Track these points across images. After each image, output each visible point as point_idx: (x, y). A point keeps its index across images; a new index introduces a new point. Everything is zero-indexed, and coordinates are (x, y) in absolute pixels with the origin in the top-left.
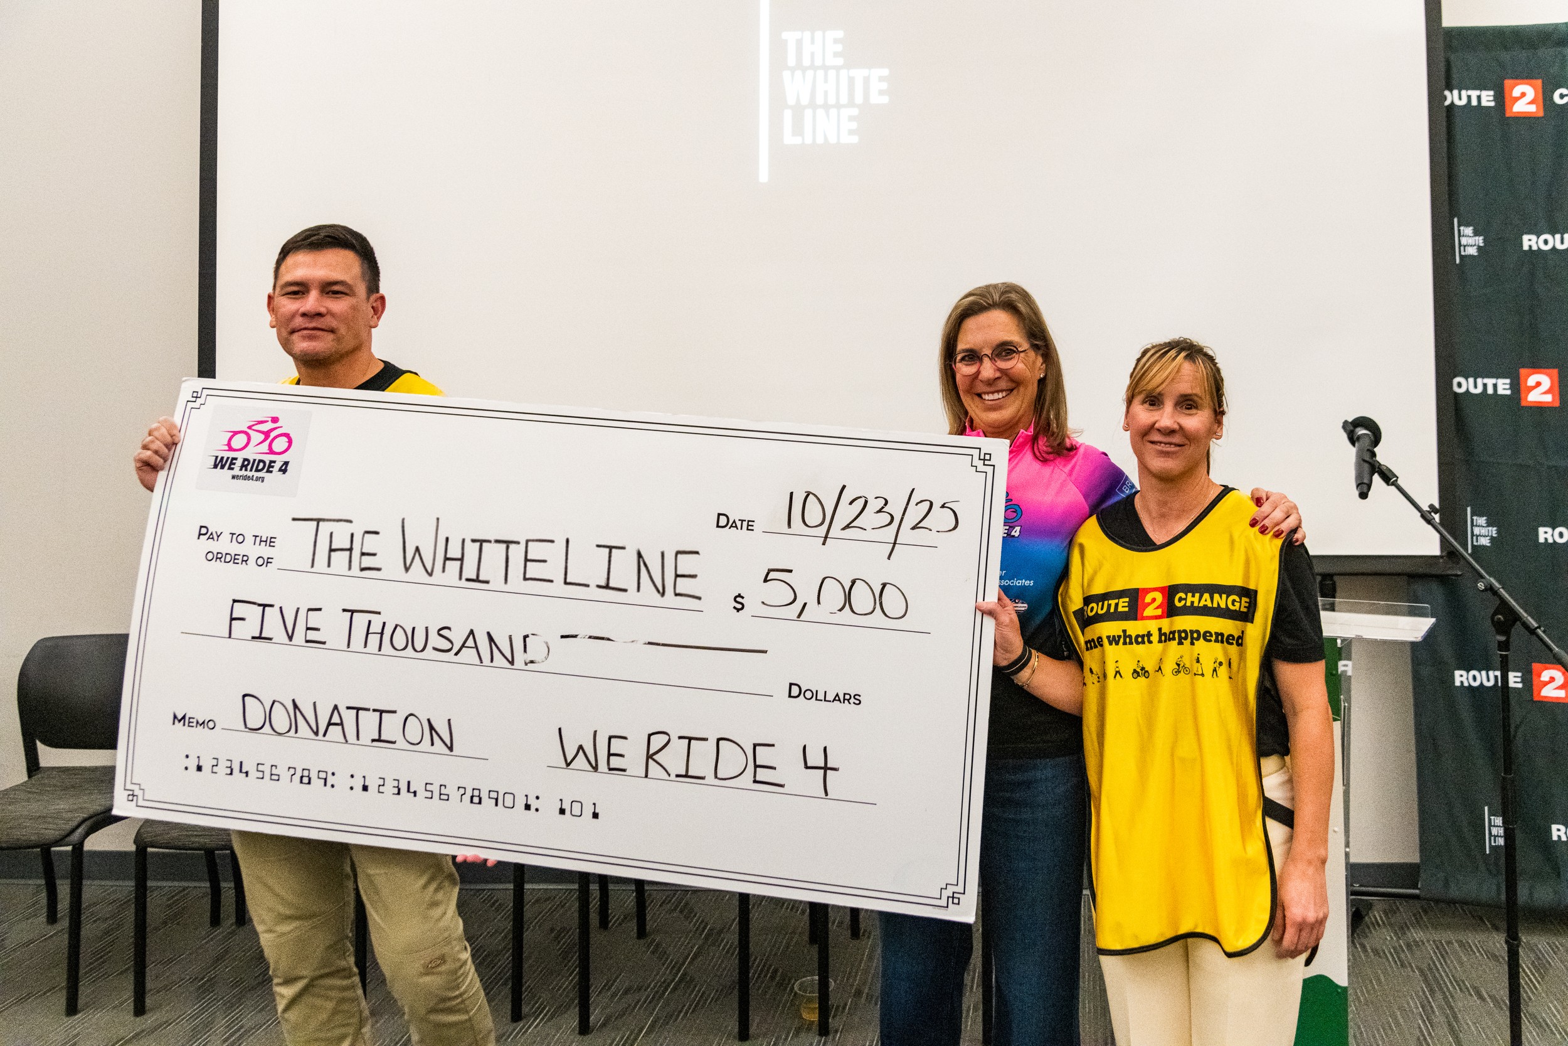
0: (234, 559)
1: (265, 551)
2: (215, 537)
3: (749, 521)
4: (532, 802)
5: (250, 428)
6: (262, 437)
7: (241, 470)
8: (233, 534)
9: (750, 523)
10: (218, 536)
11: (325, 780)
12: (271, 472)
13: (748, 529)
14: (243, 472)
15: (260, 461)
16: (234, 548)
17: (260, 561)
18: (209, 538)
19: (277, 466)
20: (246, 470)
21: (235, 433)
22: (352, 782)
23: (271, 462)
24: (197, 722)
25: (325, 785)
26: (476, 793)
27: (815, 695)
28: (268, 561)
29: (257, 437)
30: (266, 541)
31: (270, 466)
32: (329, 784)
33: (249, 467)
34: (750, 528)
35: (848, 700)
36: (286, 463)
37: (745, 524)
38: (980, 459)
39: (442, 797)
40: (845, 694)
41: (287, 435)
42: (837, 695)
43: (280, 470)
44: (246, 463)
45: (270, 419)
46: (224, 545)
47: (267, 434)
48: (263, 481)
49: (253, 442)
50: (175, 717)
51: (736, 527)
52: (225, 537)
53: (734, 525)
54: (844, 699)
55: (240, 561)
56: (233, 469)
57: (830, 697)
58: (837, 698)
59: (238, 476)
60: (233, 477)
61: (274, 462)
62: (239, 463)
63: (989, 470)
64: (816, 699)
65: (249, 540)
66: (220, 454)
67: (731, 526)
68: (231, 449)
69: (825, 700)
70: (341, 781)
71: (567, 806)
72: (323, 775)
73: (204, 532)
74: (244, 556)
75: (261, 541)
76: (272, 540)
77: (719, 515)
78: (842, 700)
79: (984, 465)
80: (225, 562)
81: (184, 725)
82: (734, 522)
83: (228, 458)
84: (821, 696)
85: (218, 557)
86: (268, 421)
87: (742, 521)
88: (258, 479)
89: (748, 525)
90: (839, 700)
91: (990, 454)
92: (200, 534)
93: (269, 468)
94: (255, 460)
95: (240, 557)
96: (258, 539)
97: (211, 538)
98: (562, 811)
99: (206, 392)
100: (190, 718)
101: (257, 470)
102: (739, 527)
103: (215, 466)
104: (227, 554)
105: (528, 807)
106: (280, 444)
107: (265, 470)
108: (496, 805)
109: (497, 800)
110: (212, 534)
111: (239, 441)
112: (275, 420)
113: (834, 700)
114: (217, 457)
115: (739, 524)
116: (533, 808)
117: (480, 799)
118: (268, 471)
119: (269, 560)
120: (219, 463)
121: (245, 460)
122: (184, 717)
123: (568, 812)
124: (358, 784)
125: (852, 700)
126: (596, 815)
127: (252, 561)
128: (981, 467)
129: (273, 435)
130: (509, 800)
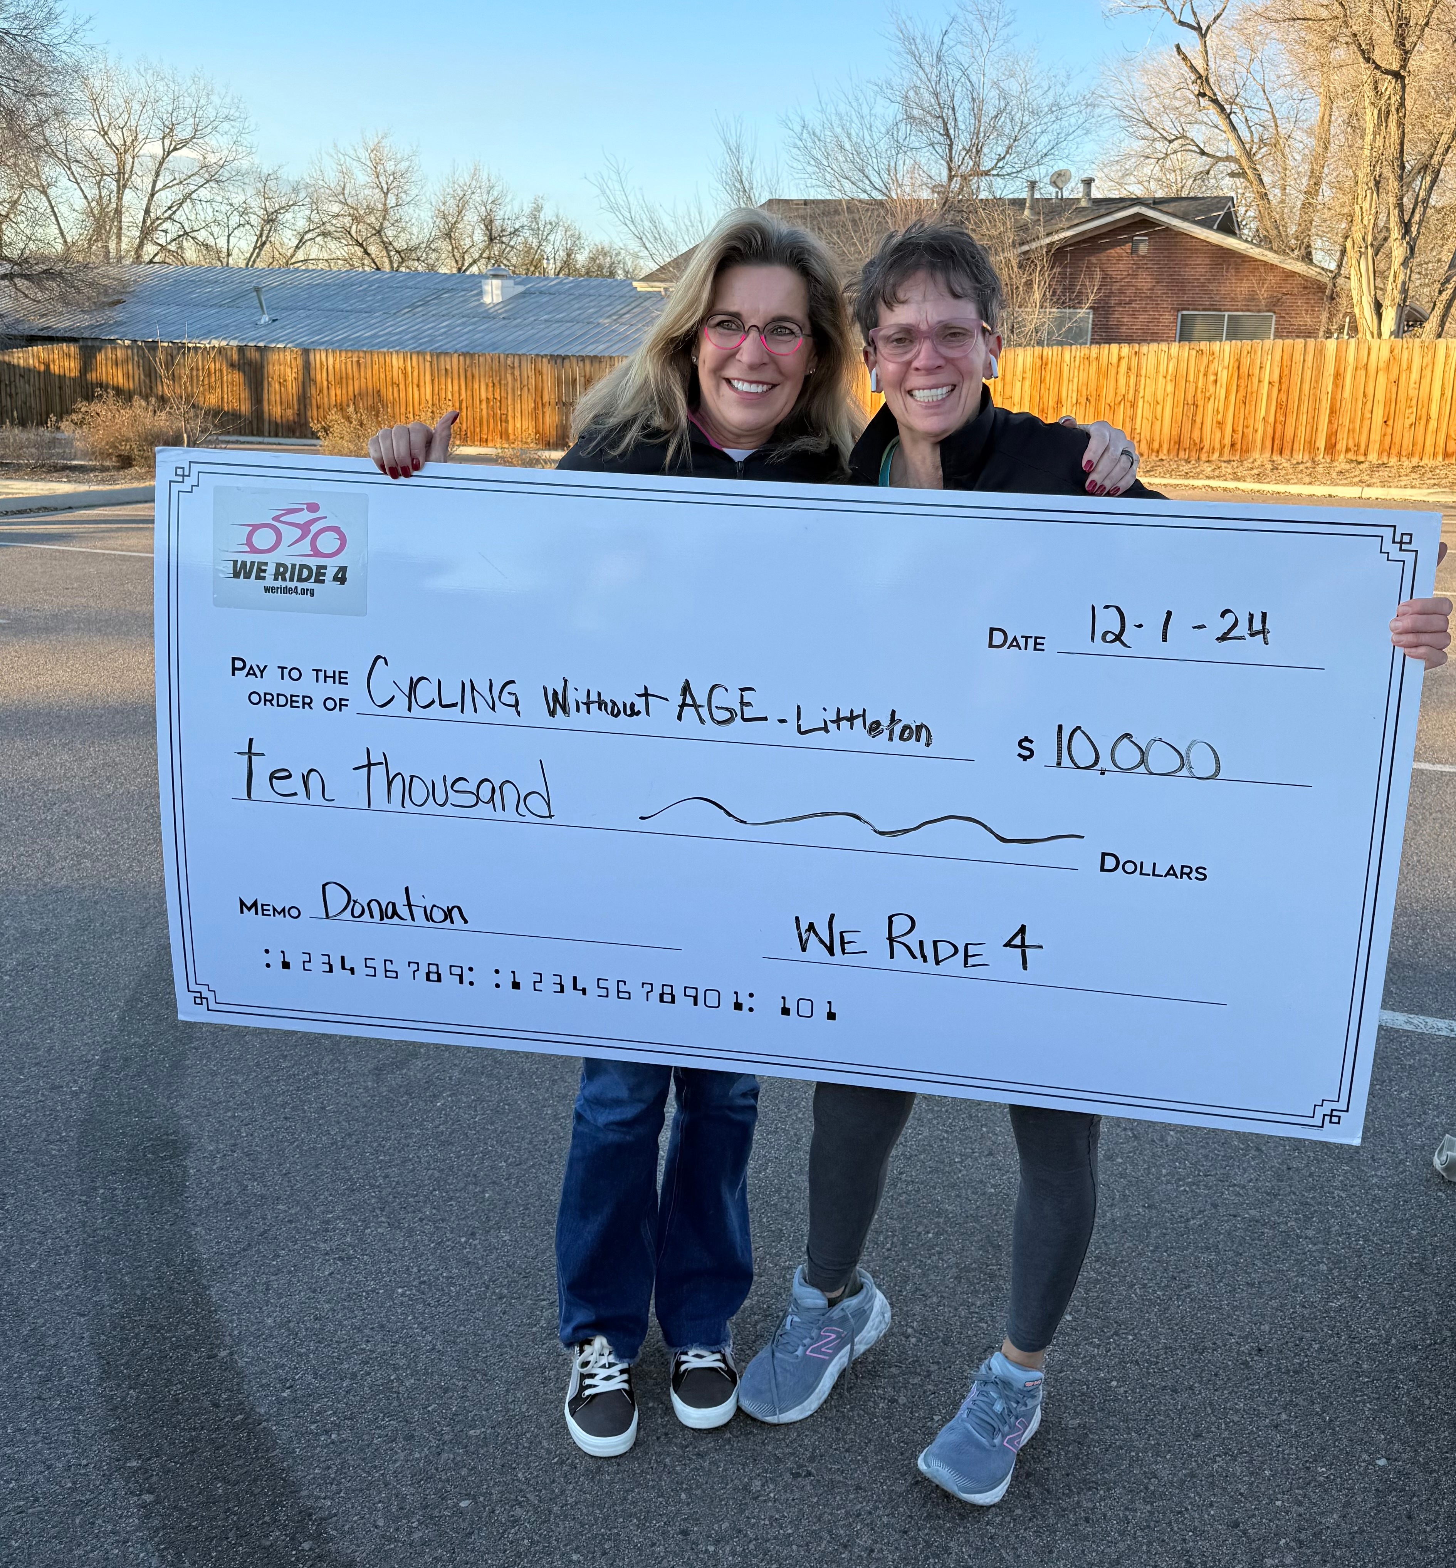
0: (291, 701)
1: (336, 691)
2: (258, 673)
3: (1036, 638)
4: (743, 999)
5: (277, 519)
6: (299, 532)
7: (276, 579)
8: (283, 668)
9: (1039, 641)
10: (262, 672)
11: (461, 976)
12: (323, 582)
13: (1035, 649)
14: (280, 583)
15: (302, 567)
16: (288, 688)
17: (330, 704)
18: (248, 674)
19: (330, 573)
20: (284, 579)
21: (256, 527)
22: (497, 979)
23: (319, 568)
24: (274, 909)
25: (461, 982)
26: (667, 990)
27: (1139, 868)
28: (341, 704)
29: (290, 534)
30: (334, 677)
31: (319, 574)
32: (466, 981)
33: (288, 576)
34: (1038, 647)
35: (1188, 875)
36: (343, 569)
37: (1031, 642)
38: (1394, 542)
39: (621, 995)
40: (1183, 867)
41: (336, 529)
42: (1172, 868)
43: (335, 578)
44: (282, 569)
45: (305, 506)
46: (271, 683)
47: (305, 528)
48: (312, 595)
49: (286, 541)
50: (242, 903)
51: (1018, 646)
52: (272, 673)
53: (1015, 644)
54: (1182, 873)
55: (300, 704)
56: (264, 578)
57: (1161, 870)
58: (1171, 872)
59: (273, 588)
60: (267, 590)
61: (325, 567)
62: (271, 569)
63: (1409, 557)
64: (1141, 873)
65: (309, 675)
66: (240, 558)
67: (1011, 645)
68: (254, 550)
69: (1154, 875)
70: (483, 977)
71: (791, 1005)
72: (457, 971)
73: (237, 665)
74: (304, 697)
75: (326, 677)
76: (343, 675)
77: (992, 630)
78: (1179, 875)
79: (1401, 550)
80: (278, 705)
81: (257, 913)
82: (1015, 639)
83: (253, 563)
84: (1148, 869)
85: (267, 699)
86: (303, 509)
87: (1027, 638)
88: (304, 592)
89: (1036, 644)
90: (1175, 874)
91: (1411, 535)
92: (234, 669)
93: (319, 575)
94: (294, 566)
95: (300, 699)
96: (321, 674)
97: (251, 672)
98: (786, 1011)
99: (195, 468)
100: (263, 905)
101: (300, 580)
102: (1022, 645)
103: (236, 575)
104: (278, 695)
105: (738, 1006)
106: (328, 542)
107: (313, 580)
108: (696, 1004)
109: (695, 998)
110: (251, 668)
111: (265, 538)
112: (313, 507)
113: (1168, 874)
114: (235, 562)
115: (1022, 642)
116: (745, 1008)
117: (673, 997)
118: (317, 581)
119: (343, 702)
120: (240, 571)
121: (279, 565)
122: (255, 904)
123: (793, 1011)
124: (506, 980)
125: (1194, 875)
126: (831, 1016)
127: (317, 704)
128: (1395, 553)
129: (314, 528)
130: (712, 999)
